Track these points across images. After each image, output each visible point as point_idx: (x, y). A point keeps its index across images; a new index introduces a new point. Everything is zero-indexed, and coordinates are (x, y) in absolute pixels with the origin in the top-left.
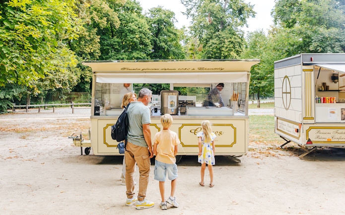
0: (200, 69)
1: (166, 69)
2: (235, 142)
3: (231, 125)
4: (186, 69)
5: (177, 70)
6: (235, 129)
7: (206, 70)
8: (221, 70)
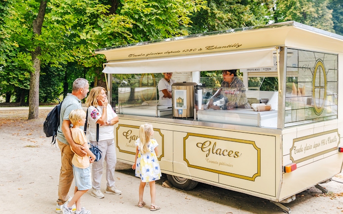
0: (208, 48)
1: (169, 53)
2: (258, 174)
3: (253, 143)
4: (191, 50)
5: (181, 52)
6: (259, 150)
7: (217, 50)
8: (238, 47)
